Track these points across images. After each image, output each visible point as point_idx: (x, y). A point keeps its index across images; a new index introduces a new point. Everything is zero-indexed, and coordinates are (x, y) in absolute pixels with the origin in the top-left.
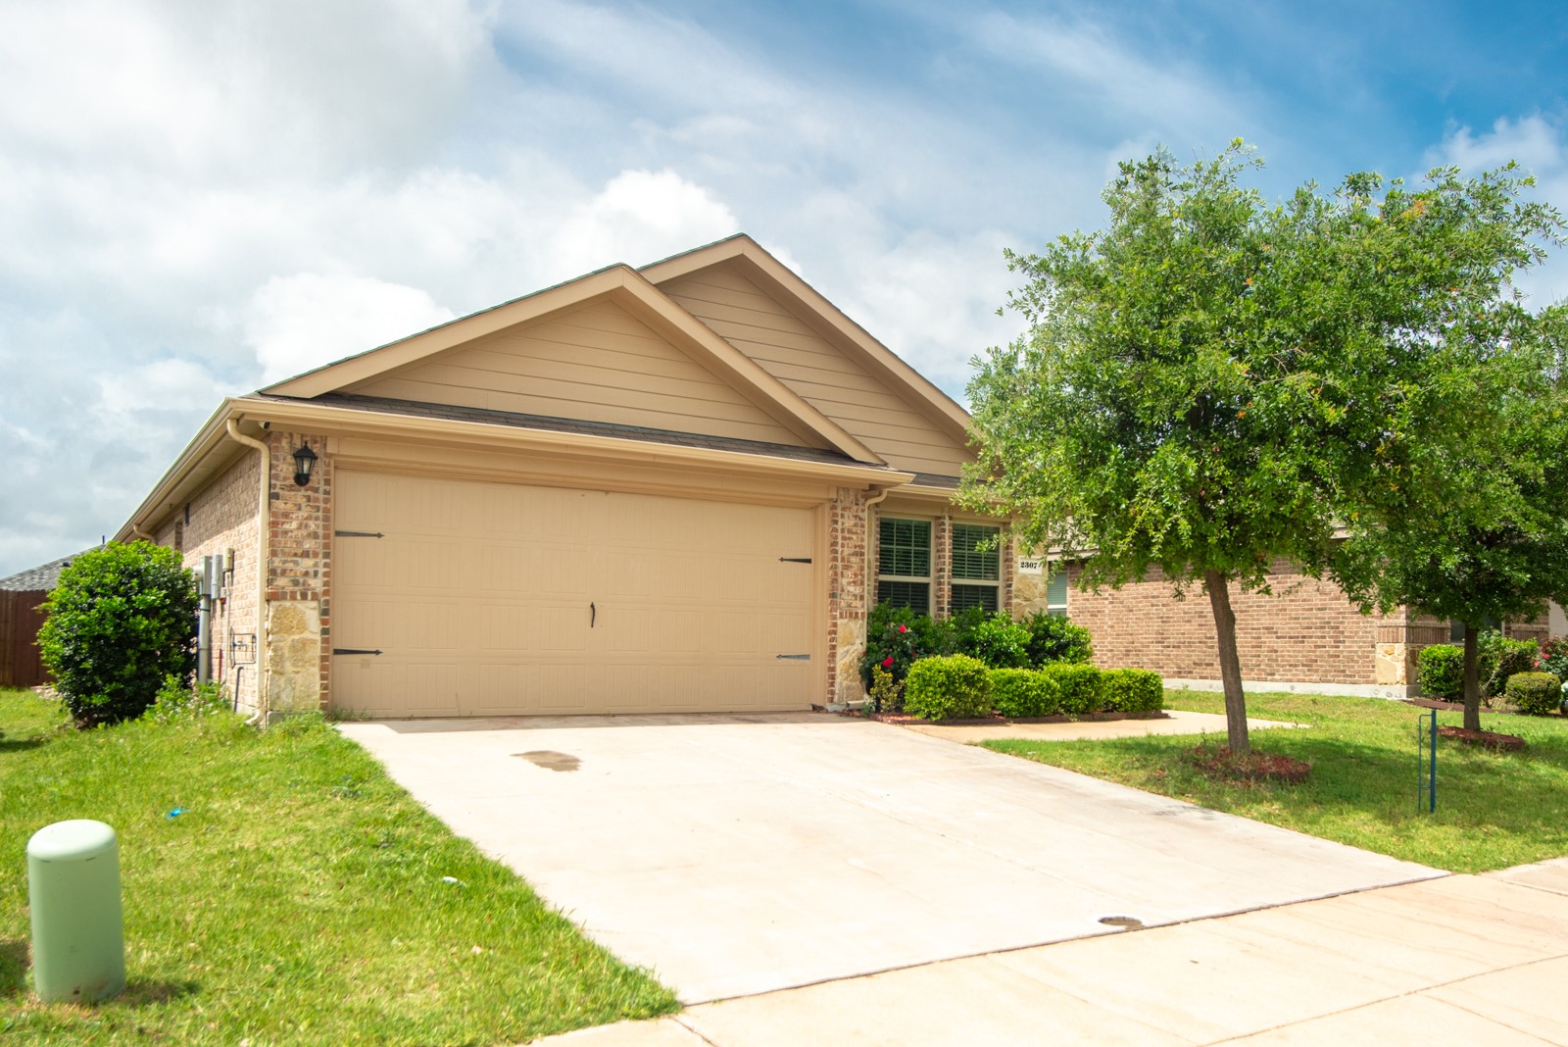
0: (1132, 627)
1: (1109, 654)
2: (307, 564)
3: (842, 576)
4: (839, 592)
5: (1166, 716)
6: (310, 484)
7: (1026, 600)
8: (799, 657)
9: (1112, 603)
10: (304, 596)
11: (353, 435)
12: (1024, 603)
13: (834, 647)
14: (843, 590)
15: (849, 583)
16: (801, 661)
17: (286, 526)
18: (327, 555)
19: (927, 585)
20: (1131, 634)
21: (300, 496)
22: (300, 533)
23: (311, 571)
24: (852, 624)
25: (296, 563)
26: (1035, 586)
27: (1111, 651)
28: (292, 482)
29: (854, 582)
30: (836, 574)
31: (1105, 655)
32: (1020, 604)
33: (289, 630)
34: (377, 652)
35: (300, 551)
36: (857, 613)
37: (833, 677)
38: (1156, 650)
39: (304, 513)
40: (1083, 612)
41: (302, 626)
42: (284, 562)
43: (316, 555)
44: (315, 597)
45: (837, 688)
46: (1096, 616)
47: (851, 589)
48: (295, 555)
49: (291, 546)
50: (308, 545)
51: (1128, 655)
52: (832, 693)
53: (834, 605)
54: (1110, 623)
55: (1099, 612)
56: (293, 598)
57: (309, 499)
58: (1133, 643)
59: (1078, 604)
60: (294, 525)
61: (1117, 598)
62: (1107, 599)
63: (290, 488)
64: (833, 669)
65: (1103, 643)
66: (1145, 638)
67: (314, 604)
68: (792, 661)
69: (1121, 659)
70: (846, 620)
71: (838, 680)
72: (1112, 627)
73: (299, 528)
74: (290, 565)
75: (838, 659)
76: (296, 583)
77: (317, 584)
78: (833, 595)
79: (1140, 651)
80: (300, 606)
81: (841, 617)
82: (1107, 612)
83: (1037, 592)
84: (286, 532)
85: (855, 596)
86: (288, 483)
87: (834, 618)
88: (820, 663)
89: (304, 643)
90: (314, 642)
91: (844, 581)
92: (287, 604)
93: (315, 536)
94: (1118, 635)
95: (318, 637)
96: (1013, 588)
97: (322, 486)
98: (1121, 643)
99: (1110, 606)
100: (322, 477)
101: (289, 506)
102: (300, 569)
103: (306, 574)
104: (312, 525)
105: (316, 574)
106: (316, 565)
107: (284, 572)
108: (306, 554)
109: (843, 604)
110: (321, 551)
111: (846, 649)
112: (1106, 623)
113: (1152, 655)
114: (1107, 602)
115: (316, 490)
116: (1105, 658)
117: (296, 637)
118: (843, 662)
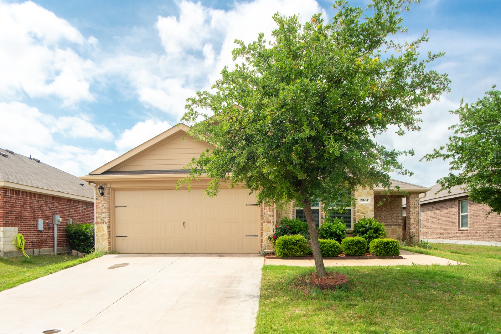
0: (490, 221)
1: (482, 232)
2: (104, 215)
3: (264, 209)
4: (263, 214)
5: (402, 258)
6: (104, 195)
7: (363, 213)
8: (254, 236)
9: (483, 211)
10: (103, 223)
11: (114, 182)
12: (362, 214)
13: (262, 233)
14: (265, 214)
15: (267, 211)
16: (255, 237)
17: (99, 206)
18: (109, 212)
19: (318, 210)
20: (490, 224)
21: (102, 198)
22: (102, 207)
23: (105, 217)
24: (269, 225)
25: (101, 215)
26: (368, 208)
27: (483, 231)
28: (100, 195)
29: (269, 211)
30: (262, 209)
31: (481, 232)
32: (360, 215)
33: (100, 231)
34: (126, 237)
35: (102, 212)
36: (270, 221)
37: (262, 242)
38: (499, 230)
39: (103, 203)
40: (473, 216)
41: (104, 231)
42: (99, 215)
43: (106, 213)
44: (106, 223)
45: (263, 246)
46: (477, 217)
47: (268, 213)
48: (101, 213)
49: (100, 211)
50: (104, 210)
51: (488, 232)
52: (262, 247)
53: (262, 219)
54: (482, 220)
55: (478, 215)
56: (101, 224)
57: (104, 199)
58: (490, 227)
59: (472, 212)
60: (101, 205)
61: (484, 210)
62: (481, 210)
63: (100, 197)
64: (262, 240)
65: (480, 227)
66: (495, 225)
67: (106, 225)
68: (251, 237)
69: (486, 234)
70: (266, 224)
71: (264, 243)
72: (483, 221)
73: (102, 206)
74: (100, 216)
75: (263, 236)
76: (102, 220)
77: (106, 220)
78: (262, 216)
79: (493, 230)
80: (103, 225)
81: (264, 223)
82: (481, 215)
83: (368, 210)
84: (99, 208)
85: (270, 215)
86: (99, 195)
87: (262, 223)
88: (259, 238)
89: (104, 234)
90: (106, 234)
91: (265, 211)
92: (100, 225)
93: (106, 208)
94: (485, 224)
95: (107, 233)
96: (356, 209)
97: (107, 196)
98: (486, 227)
99: (482, 213)
100: (107, 193)
101: (100, 201)
102: (102, 216)
103: (104, 217)
104: (105, 205)
105: (106, 217)
106: (106, 215)
107: (99, 217)
108: (104, 213)
109: (265, 218)
110: (107, 212)
111: (267, 233)
112: (481, 220)
113: (497, 232)
114: (481, 211)
115: (106, 197)
116: (481, 234)
117: (102, 233)
118: (265, 237)
